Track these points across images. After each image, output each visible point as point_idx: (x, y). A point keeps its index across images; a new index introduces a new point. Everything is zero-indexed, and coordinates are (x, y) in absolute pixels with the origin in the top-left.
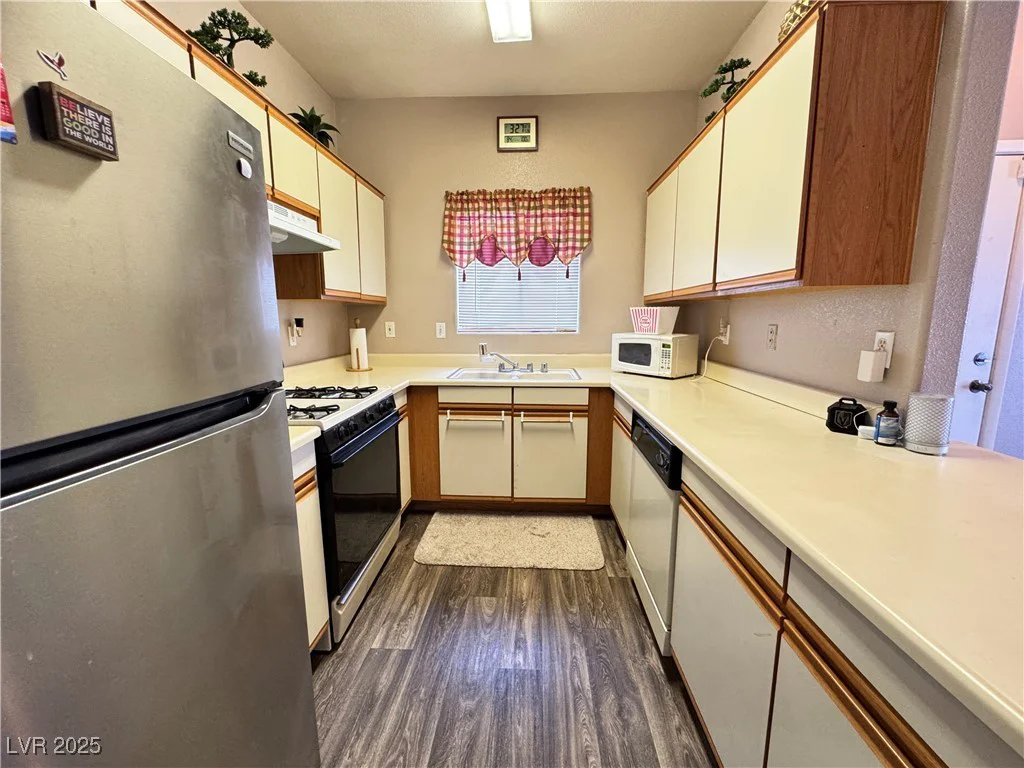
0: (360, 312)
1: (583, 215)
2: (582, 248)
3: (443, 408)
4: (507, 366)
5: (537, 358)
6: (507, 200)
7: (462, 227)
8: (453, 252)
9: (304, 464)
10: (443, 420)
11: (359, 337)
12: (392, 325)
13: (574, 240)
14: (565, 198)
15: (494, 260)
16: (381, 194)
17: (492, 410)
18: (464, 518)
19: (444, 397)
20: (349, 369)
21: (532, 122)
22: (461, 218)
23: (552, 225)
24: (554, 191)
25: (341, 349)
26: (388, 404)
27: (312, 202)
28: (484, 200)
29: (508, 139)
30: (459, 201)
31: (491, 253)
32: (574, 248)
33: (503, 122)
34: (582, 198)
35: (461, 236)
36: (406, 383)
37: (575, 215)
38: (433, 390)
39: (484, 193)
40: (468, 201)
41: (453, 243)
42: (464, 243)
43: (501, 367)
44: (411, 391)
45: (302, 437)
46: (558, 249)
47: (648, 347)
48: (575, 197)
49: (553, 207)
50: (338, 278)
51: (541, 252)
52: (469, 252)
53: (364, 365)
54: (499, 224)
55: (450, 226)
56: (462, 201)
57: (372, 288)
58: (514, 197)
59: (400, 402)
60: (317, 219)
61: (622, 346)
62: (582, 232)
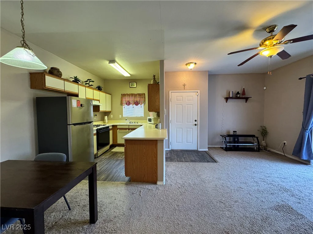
0: (107, 113)
1: (143, 98)
2: (143, 103)
3: (118, 129)
4: (131, 123)
5: (136, 121)
6: (131, 95)
7: (124, 99)
8: (122, 103)
9: (95, 132)
10: (118, 131)
11: (106, 117)
12: (112, 115)
13: (142, 102)
14: (140, 95)
15: (129, 105)
16: (111, 94)
17: (126, 129)
18: (121, 147)
19: (118, 127)
20: (104, 123)
21: (135, 83)
22: (124, 98)
23: (138, 99)
24: (138, 94)
25: (103, 120)
26: (108, 127)
27: (98, 99)
28: (127, 95)
29: (131, 86)
30: (123, 95)
31: (128, 103)
32: (142, 103)
33: (130, 83)
34: (143, 95)
35: (124, 101)
36: (112, 125)
37: (142, 98)
38: (116, 126)
39: (127, 94)
40: (125, 95)
41: (122, 102)
42: (124, 102)
43: (130, 123)
44: (113, 126)
45: (95, 128)
46: (140, 103)
47: (151, 119)
48: (142, 95)
49: (138, 96)
50: (102, 109)
51: (137, 104)
52: (125, 103)
53: (107, 122)
54: (131, 99)
55: (122, 99)
56: (124, 95)
57: (108, 109)
58: (132, 95)
59: (110, 128)
60: (99, 101)
61: (149, 119)
62: (143, 100)
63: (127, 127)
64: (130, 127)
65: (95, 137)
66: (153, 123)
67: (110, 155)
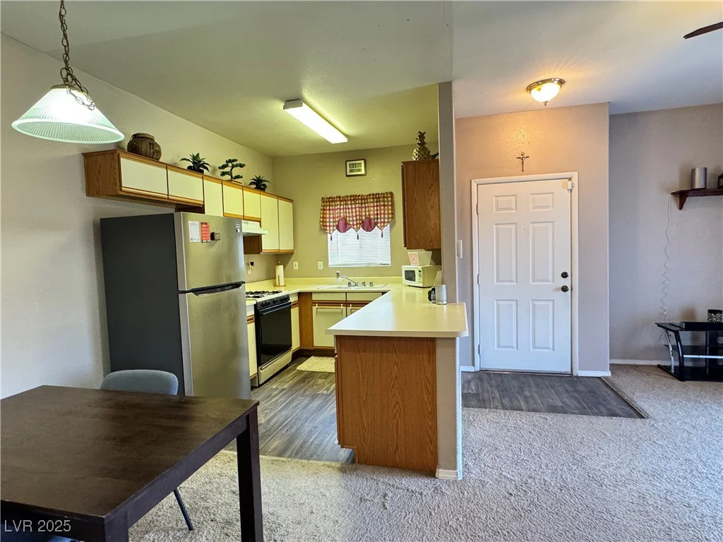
0: (281, 258)
1: (388, 205)
2: (388, 222)
3: (314, 303)
4: (352, 284)
5: (368, 279)
6: (351, 200)
7: (330, 214)
8: (326, 226)
9: (251, 312)
10: (314, 308)
11: (280, 269)
12: (296, 263)
13: (384, 218)
14: (379, 198)
15: (345, 230)
16: (291, 201)
17: (337, 303)
18: (325, 358)
19: (315, 297)
20: (275, 285)
21: (362, 162)
22: (329, 210)
23: (372, 211)
24: (373, 194)
25: (271, 276)
26: (286, 298)
27: (257, 216)
28: (340, 201)
29: (351, 171)
30: (328, 201)
31: (344, 226)
32: (384, 222)
33: (348, 163)
34: (387, 197)
35: (330, 218)
36: (298, 290)
37: (384, 206)
38: (310, 294)
39: (340, 197)
40: (332, 202)
41: (326, 222)
42: (330, 222)
43: (349, 284)
44: (300, 294)
45: (251, 302)
46: (377, 223)
47: (414, 271)
48: (384, 197)
49: (374, 202)
50: (268, 245)
51: (368, 225)
52: (333, 226)
53: (282, 283)
54: (352, 213)
55: (324, 214)
56: (329, 201)
57: (286, 246)
58: (354, 198)
59: (293, 299)
60: (260, 222)
61: (406, 271)
62: (388, 214)
63: (342, 298)
64: (351, 298)
65: (251, 328)
66: (421, 285)
67: (296, 379)
